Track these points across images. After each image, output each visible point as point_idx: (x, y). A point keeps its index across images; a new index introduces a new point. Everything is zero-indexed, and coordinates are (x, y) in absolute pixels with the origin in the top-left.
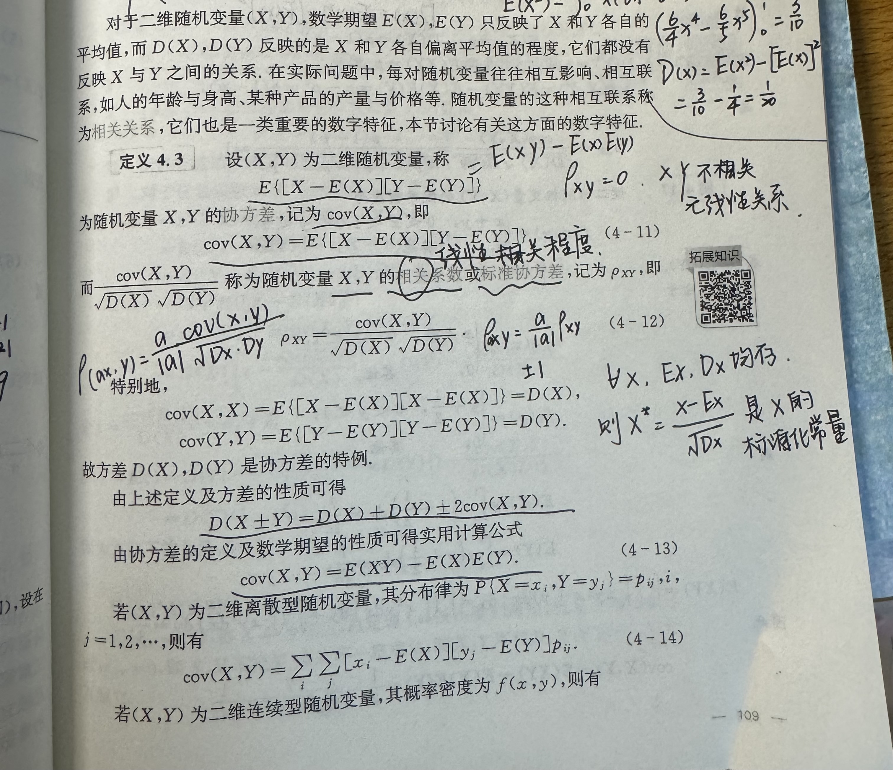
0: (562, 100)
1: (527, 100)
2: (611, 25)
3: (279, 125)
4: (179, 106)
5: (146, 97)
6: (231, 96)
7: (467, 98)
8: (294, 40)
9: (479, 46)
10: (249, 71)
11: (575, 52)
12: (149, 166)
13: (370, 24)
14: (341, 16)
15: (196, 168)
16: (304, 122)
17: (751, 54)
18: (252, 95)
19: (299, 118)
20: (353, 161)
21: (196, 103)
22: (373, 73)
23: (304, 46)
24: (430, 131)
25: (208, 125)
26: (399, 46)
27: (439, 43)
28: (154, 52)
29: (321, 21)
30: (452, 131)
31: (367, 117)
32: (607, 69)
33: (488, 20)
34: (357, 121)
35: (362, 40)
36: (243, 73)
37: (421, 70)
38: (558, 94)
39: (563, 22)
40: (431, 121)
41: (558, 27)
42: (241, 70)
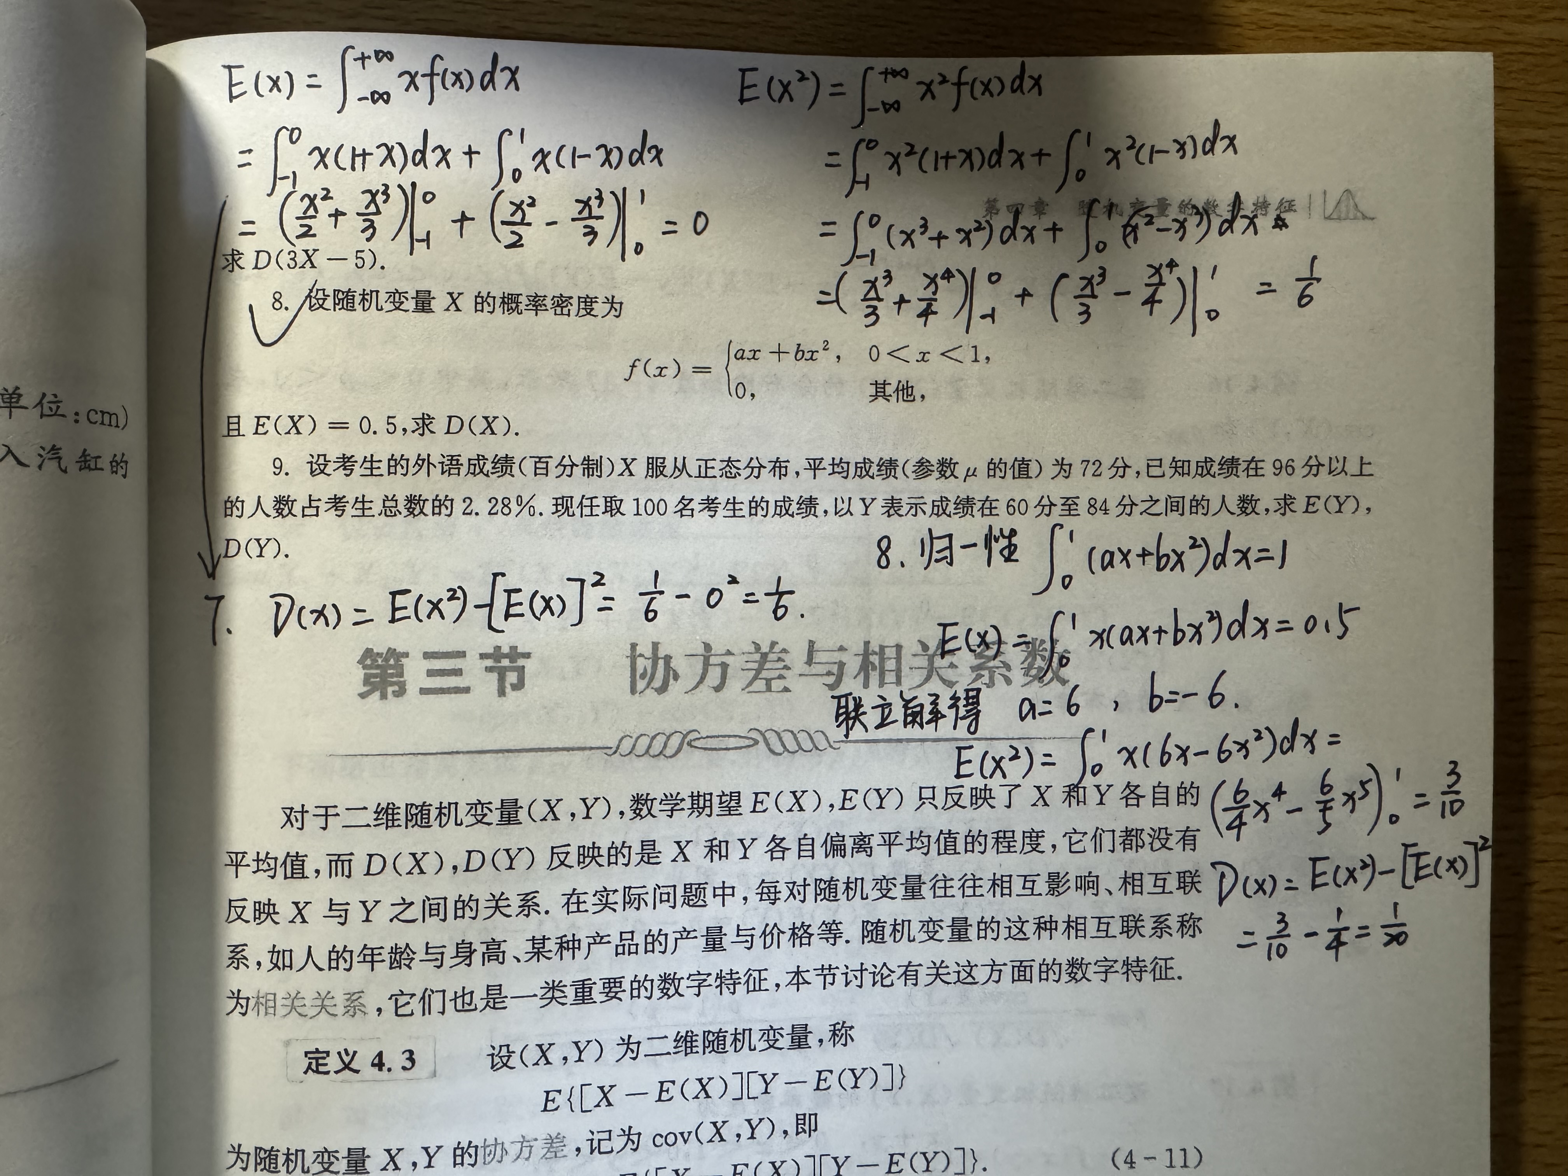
0: (1048, 931)
1: (989, 930)
2: (1135, 802)
3: (576, 992)
4: (410, 968)
5: (351, 952)
6: (499, 948)
7: (888, 930)
8: (604, 845)
9: (912, 839)
10: (528, 904)
11: (1074, 848)
12: (357, 1072)
13: (730, 810)
14: (683, 800)
15: (437, 1075)
16: (618, 985)
17: (1370, 856)
18: (534, 944)
19: (609, 979)
20: (696, 1046)
21: (438, 963)
22: (733, 895)
23: (620, 855)
24: (824, 988)
25: (459, 1001)
26: (777, 846)
27: (843, 837)
28: (368, 874)
29: (649, 811)
30: (861, 987)
31: (721, 971)
32: (1125, 878)
33: (927, 793)
34: (704, 977)
35: (716, 839)
36: (520, 907)
37: (813, 885)
38: (1042, 920)
39: (1056, 796)
40: (826, 972)
41: (1046, 804)
42: (515, 902)
